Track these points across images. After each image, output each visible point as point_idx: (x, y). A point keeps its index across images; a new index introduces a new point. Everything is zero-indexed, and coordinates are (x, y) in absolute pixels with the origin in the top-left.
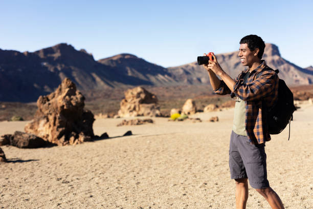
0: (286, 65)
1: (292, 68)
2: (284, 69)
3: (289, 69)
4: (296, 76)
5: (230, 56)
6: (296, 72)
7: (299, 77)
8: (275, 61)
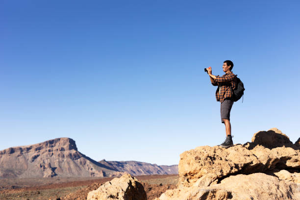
0: (82, 159)
1: (88, 162)
2: (81, 163)
3: (85, 163)
4: (92, 169)
5: (29, 149)
6: (92, 165)
7: (94, 170)
8: (72, 154)
